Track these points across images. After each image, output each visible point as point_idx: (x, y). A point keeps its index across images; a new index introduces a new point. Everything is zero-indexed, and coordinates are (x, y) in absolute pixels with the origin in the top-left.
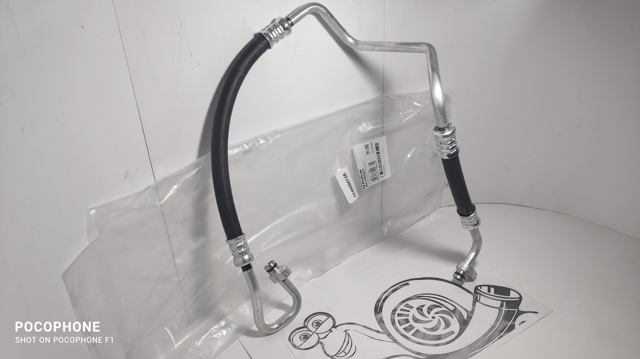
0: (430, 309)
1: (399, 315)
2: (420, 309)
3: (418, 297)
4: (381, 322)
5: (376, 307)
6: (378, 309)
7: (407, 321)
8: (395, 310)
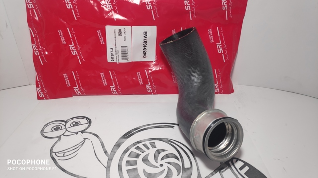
0: (167, 156)
1: (138, 148)
2: (159, 152)
3: (169, 141)
4: (118, 145)
5: (129, 132)
6: (127, 135)
7: (137, 156)
8: (138, 142)
